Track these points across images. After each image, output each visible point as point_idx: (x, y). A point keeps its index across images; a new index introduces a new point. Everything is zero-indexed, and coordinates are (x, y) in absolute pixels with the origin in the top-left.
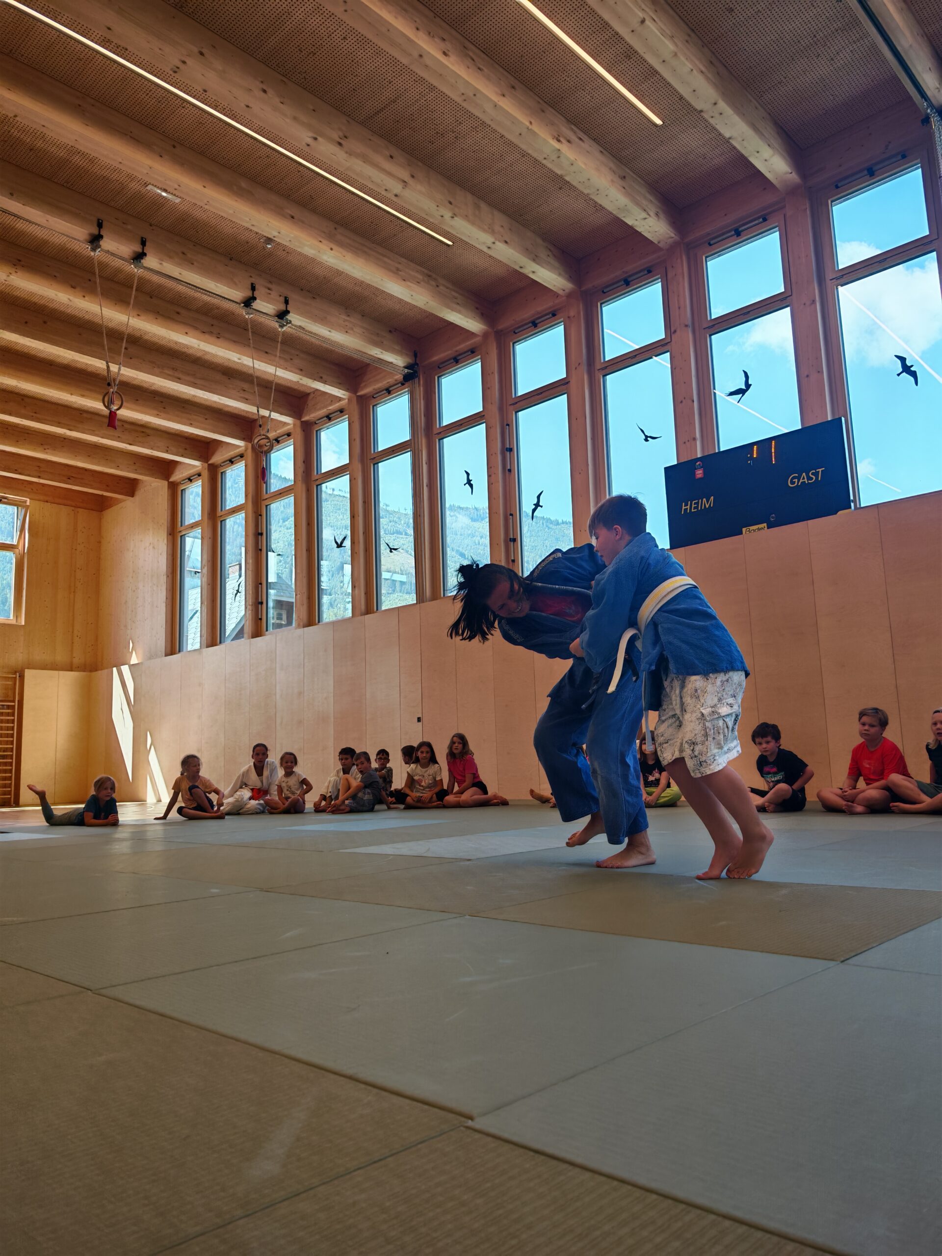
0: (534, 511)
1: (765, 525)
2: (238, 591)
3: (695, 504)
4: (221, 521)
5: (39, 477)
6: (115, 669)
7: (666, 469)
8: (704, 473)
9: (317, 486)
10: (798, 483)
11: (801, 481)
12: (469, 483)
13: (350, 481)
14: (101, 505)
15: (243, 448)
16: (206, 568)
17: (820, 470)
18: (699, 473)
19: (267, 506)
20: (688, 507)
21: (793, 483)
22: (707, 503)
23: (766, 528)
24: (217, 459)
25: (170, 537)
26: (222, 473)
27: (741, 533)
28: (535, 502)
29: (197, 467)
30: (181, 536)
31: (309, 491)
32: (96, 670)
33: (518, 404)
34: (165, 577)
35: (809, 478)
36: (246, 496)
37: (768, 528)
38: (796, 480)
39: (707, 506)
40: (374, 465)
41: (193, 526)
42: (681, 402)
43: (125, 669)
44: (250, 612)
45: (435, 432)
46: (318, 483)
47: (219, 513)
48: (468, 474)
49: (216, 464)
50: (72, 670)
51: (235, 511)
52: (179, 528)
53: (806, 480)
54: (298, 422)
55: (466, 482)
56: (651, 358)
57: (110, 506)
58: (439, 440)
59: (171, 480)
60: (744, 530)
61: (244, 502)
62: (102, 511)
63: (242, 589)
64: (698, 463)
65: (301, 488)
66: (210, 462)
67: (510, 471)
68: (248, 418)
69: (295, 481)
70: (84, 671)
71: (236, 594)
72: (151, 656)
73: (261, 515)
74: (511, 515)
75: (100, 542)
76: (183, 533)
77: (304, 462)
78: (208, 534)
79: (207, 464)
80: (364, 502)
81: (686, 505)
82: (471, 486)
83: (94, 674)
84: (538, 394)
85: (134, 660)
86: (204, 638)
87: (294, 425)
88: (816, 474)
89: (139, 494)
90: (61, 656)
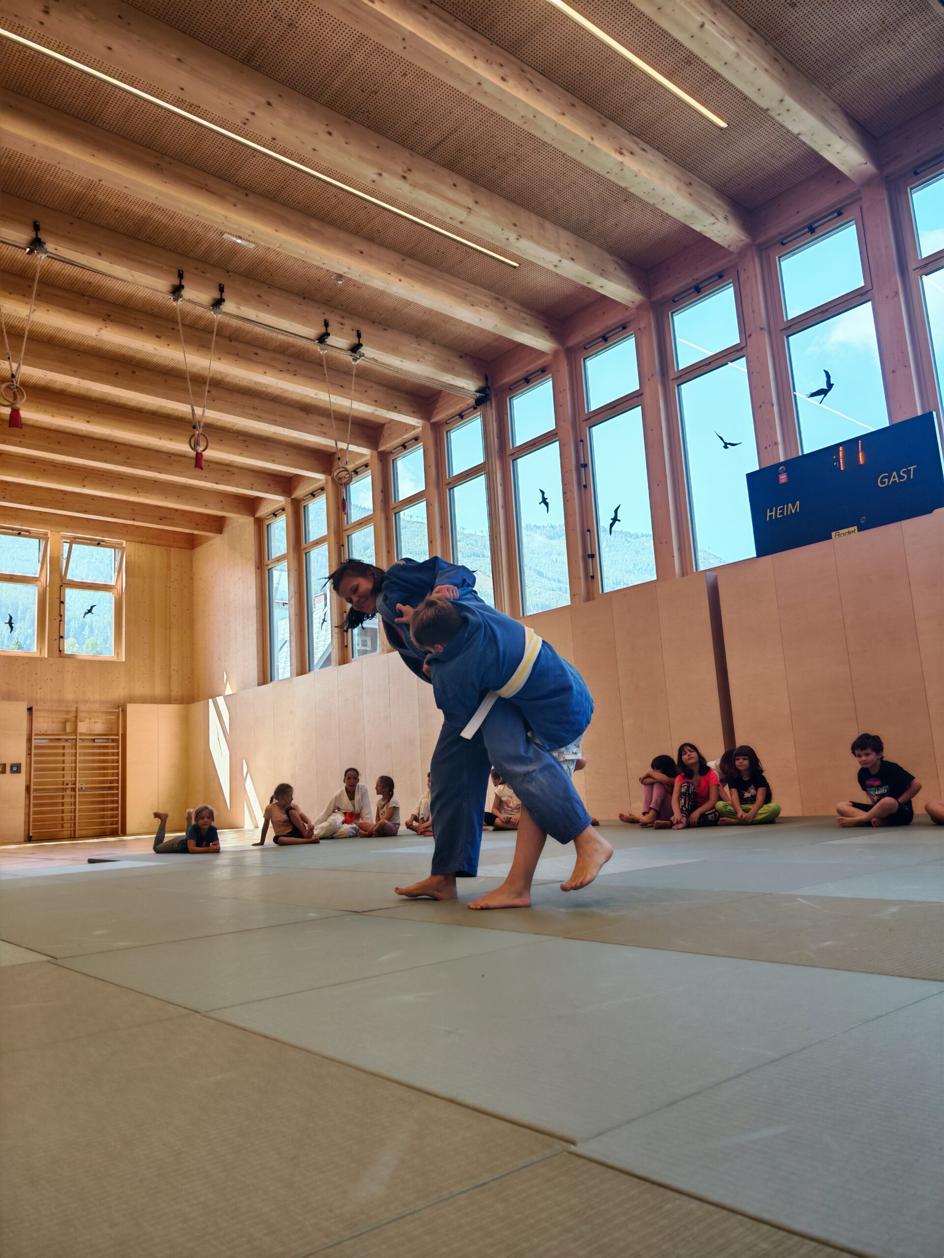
0: (612, 525)
1: (856, 528)
2: (324, 620)
3: (780, 510)
4: (306, 553)
5: (134, 520)
6: (210, 700)
7: (748, 476)
8: (788, 477)
9: (395, 514)
10: (889, 482)
11: (892, 480)
12: (544, 501)
13: (427, 507)
14: (192, 543)
15: (324, 481)
16: (293, 599)
17: (912, 468)
18: (783, 478)
19: (348, 536)
20: (774, 513)
21: (884, 483)
22: (792, 508)
23: (856, 531)
24: (299, 493)
25: (259, 571)
26: (304, 507)
27: (831, 538)
28: (613, 516)
29: (281, 501)
30: (269, 570)
31: (387, 519)
32: (193, 702)
33: (592, 419)
34: (255, 609)
35: (901, 477)
36: (328, 527)
37: (859, 531)
38: (886, 480)
39: (793, 512)
40: (450, 489)
41: (279, 559)
42: (761, 406)
43: (220, 700)
44: (336, 640)
45: (509, 453)
46: (396, 511)
47: (304, 545)
48: (543, 493)
49: (299, 498)
50: (170, 703)
51: (318, 542)
52: (266, 561)
53: (897, 479)
54: (375, 453)
55: (541, 500)
56: (727, 364)
57: (200, 544)
58: (513, 461)
59: (258, 515)
60: (833, 534)
61: (326, 533)
62: (192, 549)
63: (328, 618)
64: (781, 468)
65: (380, 517)
66: (292, 497)
67: (585, 486)
68: (327, 451)
69: (374, 511)
70: (182, 703)
71: (323, 623)
72: (244, 687)
73: (343, 546)
74: (589, 531)
75: (192, 579)
76: (270, 567)
77: (382, 491)
78: (294, 565)
79: (289, 500)
80: (441, 527)
81: (771, 511)
82: (547, 504)
83: (192, 706)
84: (611, 409)
85: (228, 691)
86: (294, 667)
87: (371, 456)
88: (908, 472)
89: (227, 530)
90: (159, 690)
